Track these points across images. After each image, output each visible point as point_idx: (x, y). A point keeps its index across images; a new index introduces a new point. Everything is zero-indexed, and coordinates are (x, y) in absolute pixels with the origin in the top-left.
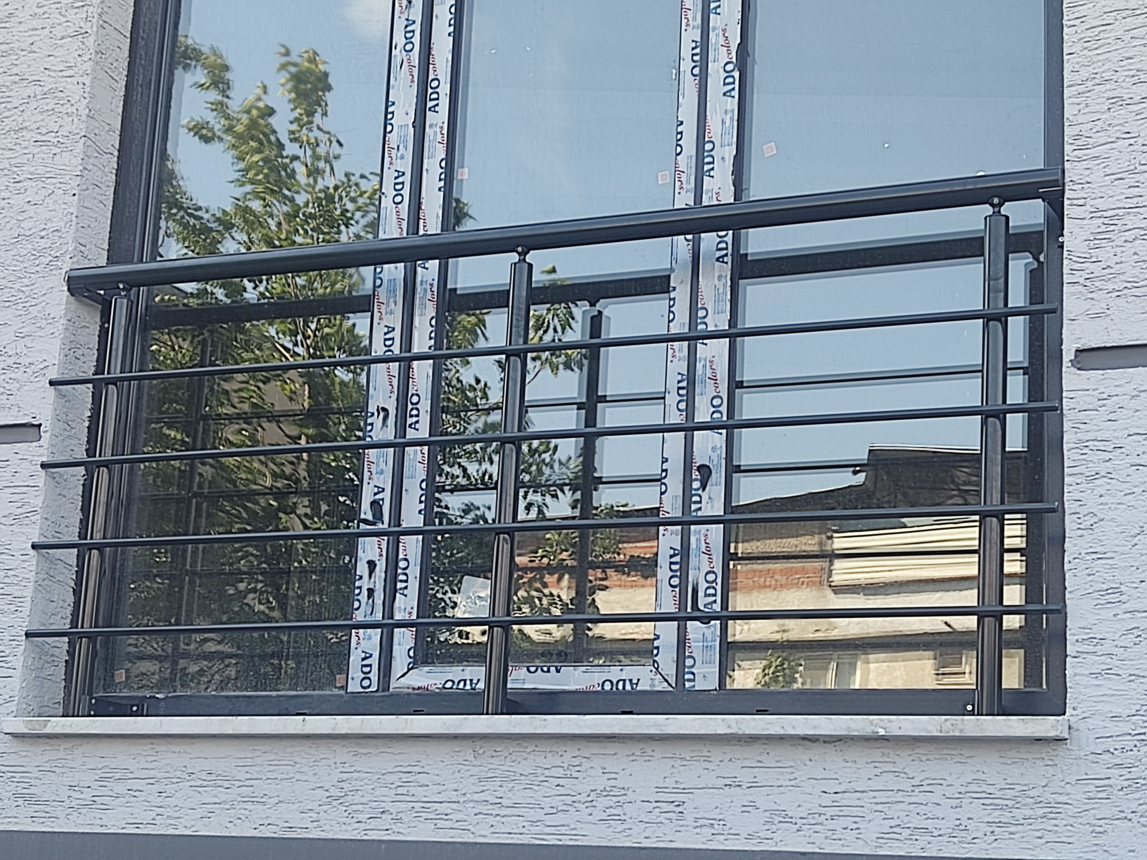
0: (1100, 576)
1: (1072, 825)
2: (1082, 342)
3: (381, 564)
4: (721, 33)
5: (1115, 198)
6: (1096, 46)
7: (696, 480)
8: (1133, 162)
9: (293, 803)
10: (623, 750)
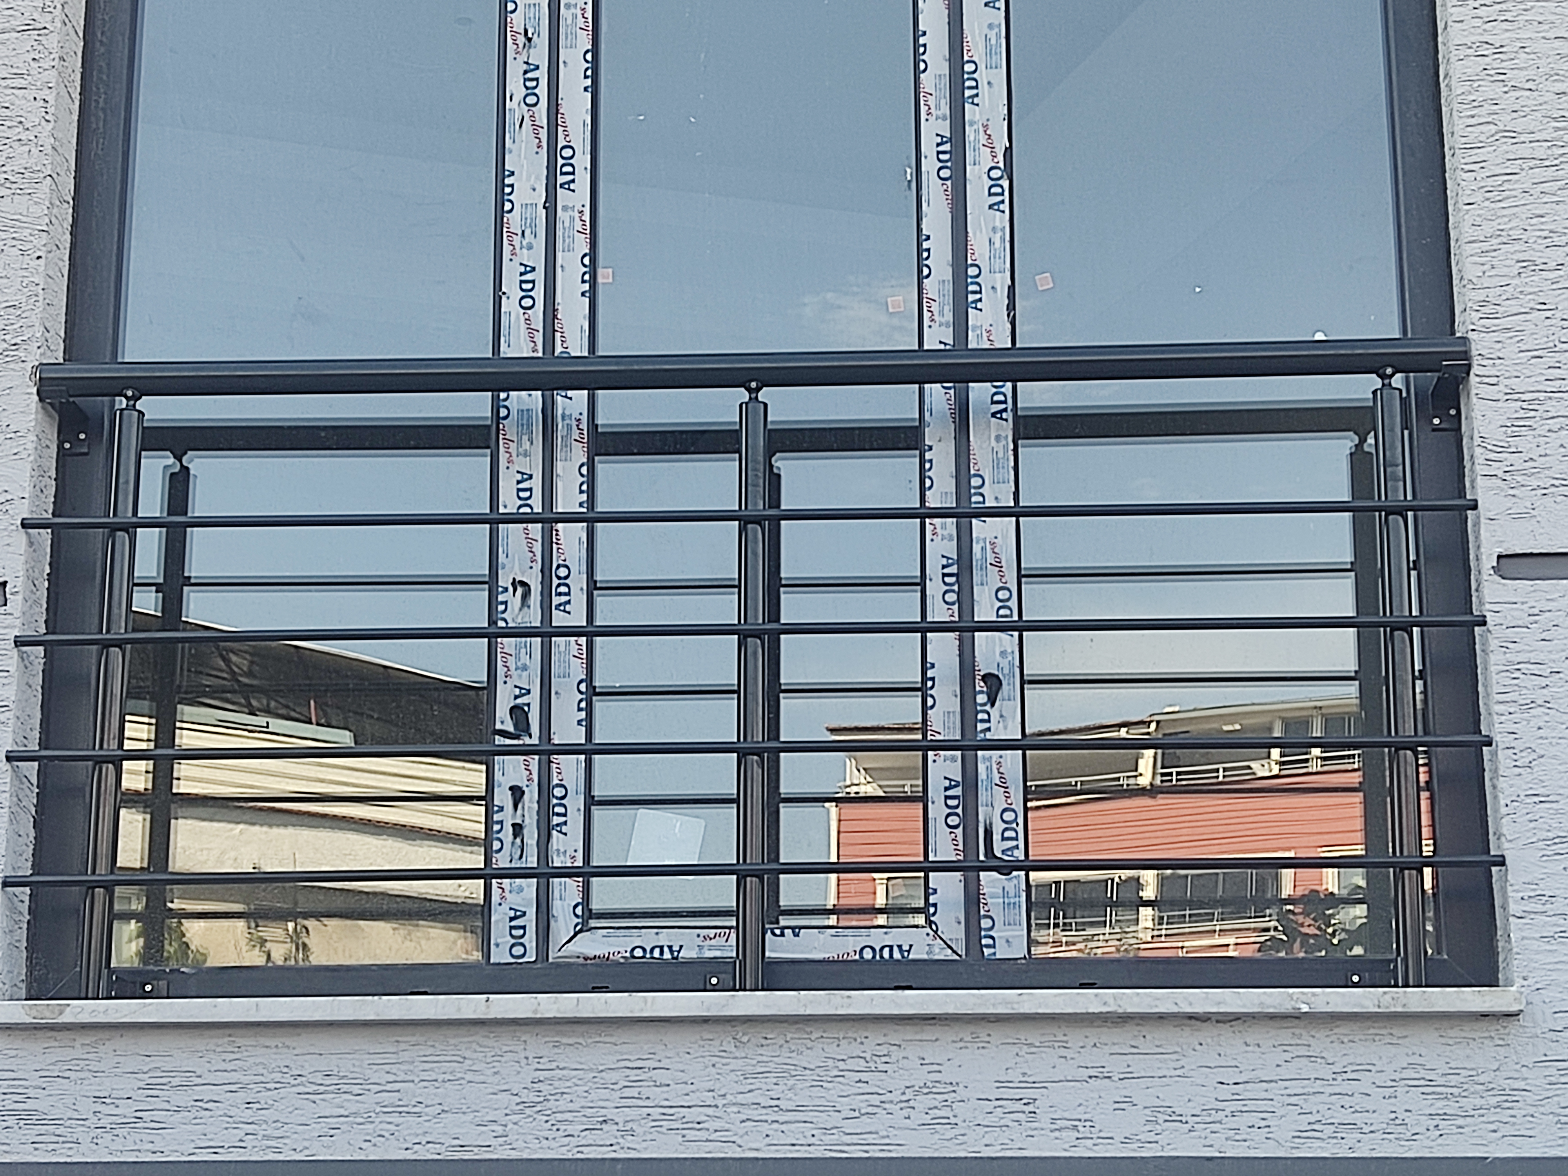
0: (1545, 823)
1: (1532, 1116)
2: (1505, 545)
3: (531, 792)
4: (981, 130)
5: (1533, 379)
6: (1500, 198)
7: (982, 692)
8: (1552, 338)
9: (464, 1113)
10: (947, 1035)
